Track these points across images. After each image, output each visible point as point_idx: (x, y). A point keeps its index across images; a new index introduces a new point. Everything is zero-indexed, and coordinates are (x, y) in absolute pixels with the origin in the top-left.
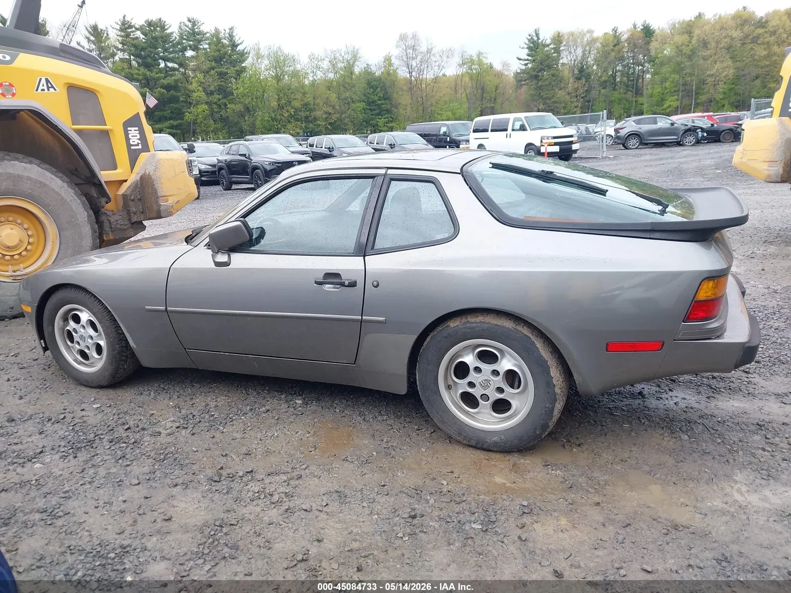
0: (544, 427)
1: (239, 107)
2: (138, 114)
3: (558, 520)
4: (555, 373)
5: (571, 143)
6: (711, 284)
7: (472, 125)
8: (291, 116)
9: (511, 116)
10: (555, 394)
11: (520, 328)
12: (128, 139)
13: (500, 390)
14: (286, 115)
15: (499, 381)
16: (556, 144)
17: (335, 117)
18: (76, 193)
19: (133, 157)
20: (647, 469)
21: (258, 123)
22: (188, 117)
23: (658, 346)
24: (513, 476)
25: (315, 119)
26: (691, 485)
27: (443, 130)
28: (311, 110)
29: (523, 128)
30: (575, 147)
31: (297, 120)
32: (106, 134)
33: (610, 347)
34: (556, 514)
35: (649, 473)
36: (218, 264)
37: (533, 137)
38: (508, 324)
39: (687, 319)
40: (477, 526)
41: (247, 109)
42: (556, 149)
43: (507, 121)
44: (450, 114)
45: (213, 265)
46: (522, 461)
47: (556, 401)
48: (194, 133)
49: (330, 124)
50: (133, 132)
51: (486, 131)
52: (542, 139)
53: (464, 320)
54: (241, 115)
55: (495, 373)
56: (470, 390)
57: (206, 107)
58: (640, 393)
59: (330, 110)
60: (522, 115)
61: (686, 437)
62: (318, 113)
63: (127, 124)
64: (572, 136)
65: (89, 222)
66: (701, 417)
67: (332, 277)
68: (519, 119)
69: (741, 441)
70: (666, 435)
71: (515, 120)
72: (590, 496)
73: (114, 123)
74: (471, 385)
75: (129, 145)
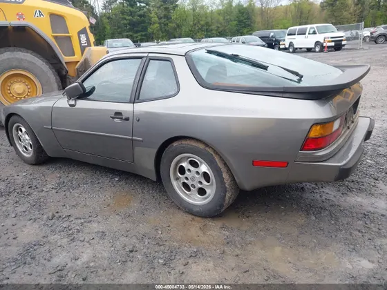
0: (221, 206)
1: (174, 25)
2: (85, 28)
3: (208, 263)
4: (225, 176)
5: (342, 40)
6: (319, 127)
7: (287, 31)
8: (199, 29)
9: (309, 26)
10: (226, 188)
11: (207, 149)
12: (80, 41)
13: (201, 183)
14: (197, 28)
15: (200, 178)
16: (332, 41)
17: (221, 29)
18: (50, 68)
19: (83, 49)
20: (279, 236)
21: (183, 32)
22: (150, 30)
23: (285, 164)
24: (200, 233)
25: (212, 30)
26: (301, 249)
27: (272, 34)
28: (209, 26)
29: (314, 33)
30: (343, 43)
31: (203, 31)
32: (69, 38)
33: (255, 163)
34: (209, 259)
35: (278, 239)
36: (71, 105)
37: (320, 37)
38: (201, 146)
39: (302, 149)
40: (161, 261)
41: (178, 26)
42: (333, 44)
43: (306, 28)
44: (282, 26)
45: (68, 106)
46: (210, 223)
47: (226, 192)
48: (152, 38)
49: (219, 32)
50: (83, 37)
51: (295, 35)
52: (325, 38)
53: (180, 143)
54: (175, 29)
55: (198, 173)
56: (186, 181)
57: (158, 25)
58: (302, 188)
59: (219, 25)
60: (315, 26)
61: (314, 218)
62: (213, 27)
63: (80, 33)
64: (342, 37)
65: (57, 82)
66: (332, 206)
67: (118, 114)
68: (313, 28)
69: (347, 224)
70: (303, 215)
71: (311, 28)
72: (236, 250)
73: (73, 33)
74: (187, 178)
75: (81, 44)
